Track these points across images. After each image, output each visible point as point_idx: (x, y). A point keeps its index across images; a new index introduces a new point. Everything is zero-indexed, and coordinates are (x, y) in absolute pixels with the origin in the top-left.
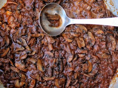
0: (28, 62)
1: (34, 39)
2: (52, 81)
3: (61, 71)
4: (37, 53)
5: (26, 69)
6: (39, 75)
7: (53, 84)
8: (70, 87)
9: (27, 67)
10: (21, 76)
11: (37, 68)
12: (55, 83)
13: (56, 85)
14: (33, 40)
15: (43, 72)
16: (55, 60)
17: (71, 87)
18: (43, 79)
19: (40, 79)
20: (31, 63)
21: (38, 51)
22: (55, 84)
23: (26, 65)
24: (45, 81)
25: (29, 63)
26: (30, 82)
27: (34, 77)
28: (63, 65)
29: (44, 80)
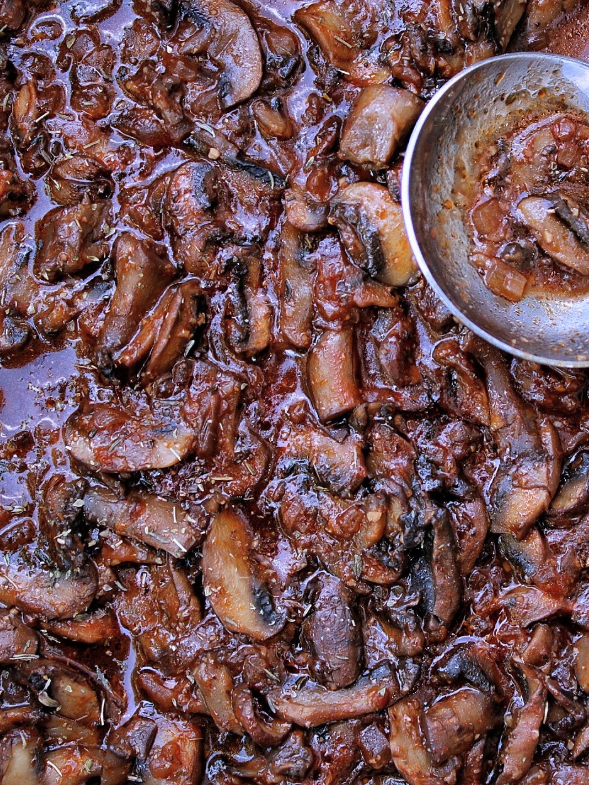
0: (116, 544)
1: (182, 307)
2: (357, 730)
3: (445, 617)
4: (203, 446)
5: (101, 613)
6: (233, 669)
7: (368, 755)
8: (540, 774)
9: (108, 598)
10: (51, 692)
11: (202, 599)
12: (394, 746)
13: (399, 763)
14: (172, 316)
15: (268, 642)
16: (374, 516)
17: (549, 778)
18: (266, 707)
19: (237, 712)
20: (141, 555)
21: (215, 428)
22: (387, 753)
23: (96, 575)
24: (296, 727)
25: (124, 553)
26: (140, 748)
27: (176, 691)
28: (458, 564)
29: (278, 717)
